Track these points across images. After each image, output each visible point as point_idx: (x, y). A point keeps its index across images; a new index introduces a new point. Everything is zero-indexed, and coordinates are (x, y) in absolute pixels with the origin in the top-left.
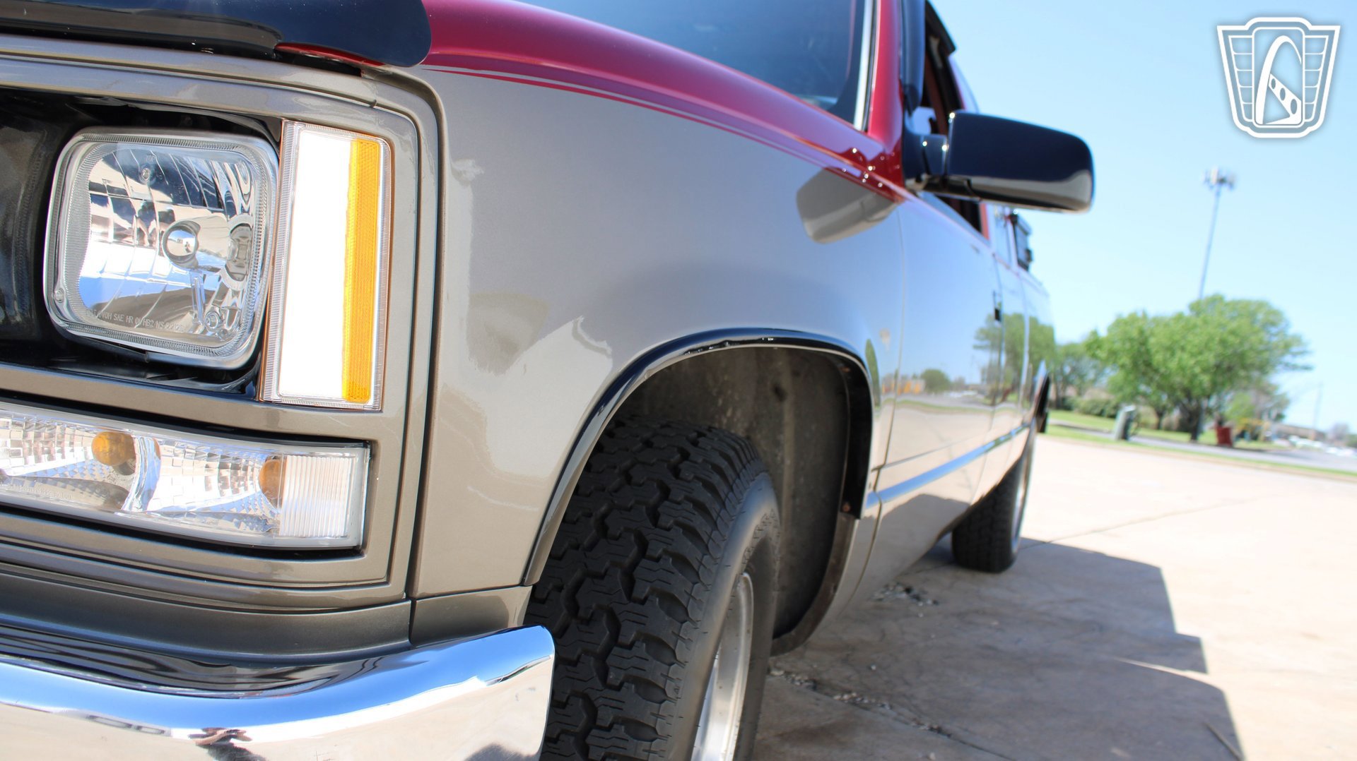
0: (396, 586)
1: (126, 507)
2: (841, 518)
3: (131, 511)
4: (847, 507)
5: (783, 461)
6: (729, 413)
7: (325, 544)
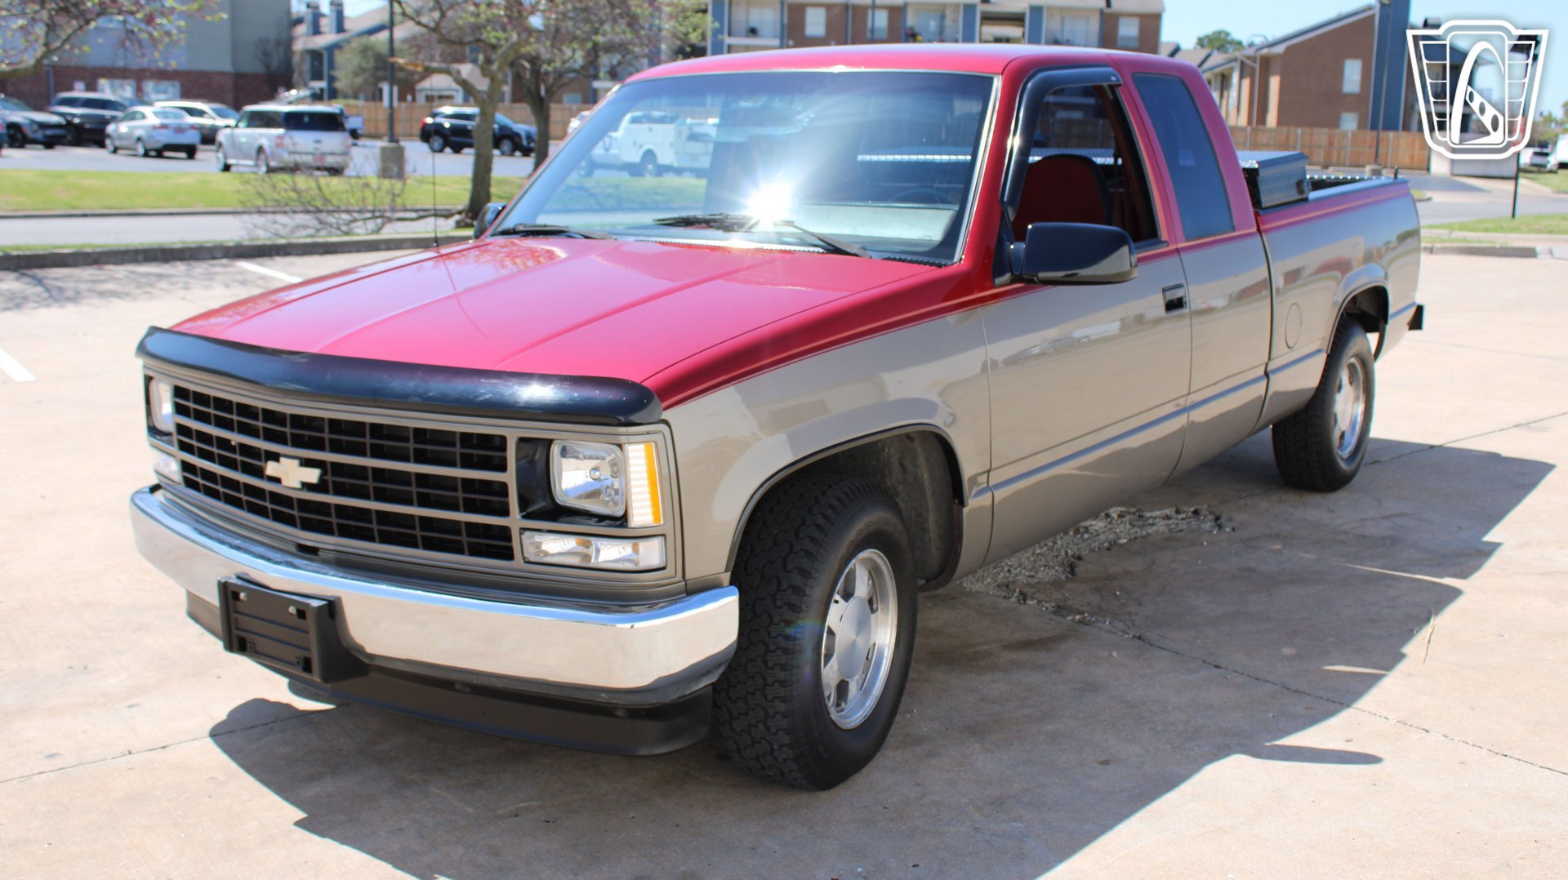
0: (679, 577)
1: (592, 562)
2: (955, 507)
3: (593, 563)
4: (957, 501)
5: (922, 475)
6: (887, 450)
7: (654, 567)
